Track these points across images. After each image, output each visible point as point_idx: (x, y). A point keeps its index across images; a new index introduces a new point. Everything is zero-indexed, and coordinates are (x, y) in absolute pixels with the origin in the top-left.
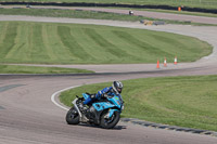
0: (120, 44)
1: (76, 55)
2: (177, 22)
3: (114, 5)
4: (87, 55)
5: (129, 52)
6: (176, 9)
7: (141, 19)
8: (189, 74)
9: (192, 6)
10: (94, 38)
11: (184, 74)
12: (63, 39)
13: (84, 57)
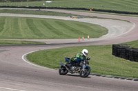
0: (60, 28)
1: (36, 34)
2: (89, 17)
3: (56, 8)
4: (42, 34)
5: (64, 33)
6: (89, 10)
7: (70, 15)
8: (95, 44)
9: (98, 8)
10: (46, 25)
11: (92, 44)
12: (29, 26)
13: (41, 36)
